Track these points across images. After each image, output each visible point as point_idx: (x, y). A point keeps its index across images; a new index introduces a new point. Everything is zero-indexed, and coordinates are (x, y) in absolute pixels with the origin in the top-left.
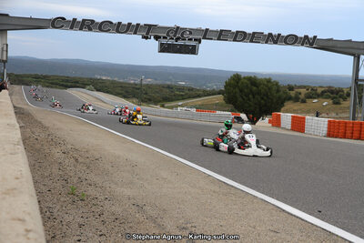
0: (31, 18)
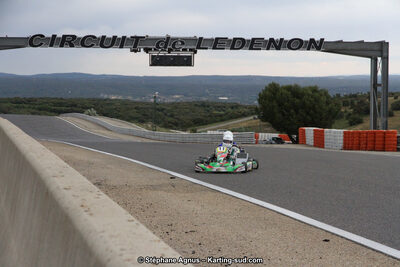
0: (7, 38)
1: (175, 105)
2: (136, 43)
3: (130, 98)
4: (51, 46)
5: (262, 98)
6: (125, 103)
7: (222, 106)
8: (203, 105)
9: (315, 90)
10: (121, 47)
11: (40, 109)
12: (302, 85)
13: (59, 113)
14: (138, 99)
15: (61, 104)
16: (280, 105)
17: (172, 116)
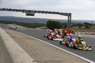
1: (31, 23)
2: (23, 11)
3: (22, 22)
4: (7, 11)
5: (47, 23)
6: (21, 22)
7: (40, 24)
8: (36, 24)
9: (58, 22)
10: (20, 12)
11: (4, 23)
12: (55, 21)
13: (8, 24)
14: (24, 22)
15: (8, 22)
16: (51, 24)
17: (30, 25)
